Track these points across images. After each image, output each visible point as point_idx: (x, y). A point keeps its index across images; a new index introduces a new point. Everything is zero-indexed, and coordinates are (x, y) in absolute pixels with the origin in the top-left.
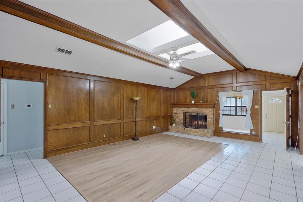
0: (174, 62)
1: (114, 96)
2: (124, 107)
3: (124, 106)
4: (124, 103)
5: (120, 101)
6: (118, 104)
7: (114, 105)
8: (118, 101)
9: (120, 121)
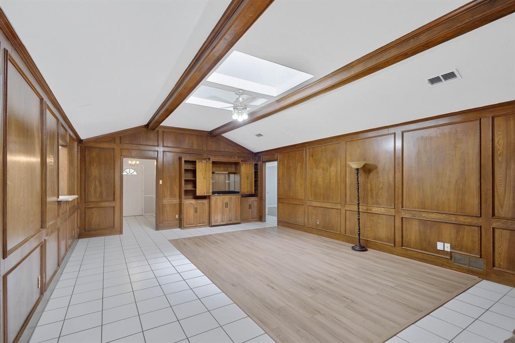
0: (240, 112)
1: (330, 165)
2: (347, 183)
3: (348, 180)
4: (347, 175)
5: (339, 172)
6: (337, 177)
7: (330, 179)
8: (337, 172)
9: (339, 207)
